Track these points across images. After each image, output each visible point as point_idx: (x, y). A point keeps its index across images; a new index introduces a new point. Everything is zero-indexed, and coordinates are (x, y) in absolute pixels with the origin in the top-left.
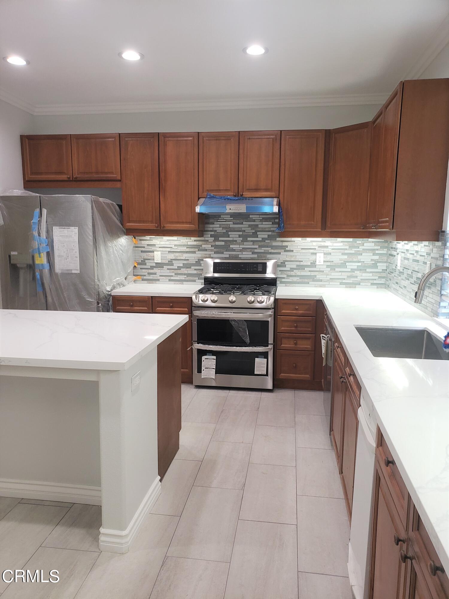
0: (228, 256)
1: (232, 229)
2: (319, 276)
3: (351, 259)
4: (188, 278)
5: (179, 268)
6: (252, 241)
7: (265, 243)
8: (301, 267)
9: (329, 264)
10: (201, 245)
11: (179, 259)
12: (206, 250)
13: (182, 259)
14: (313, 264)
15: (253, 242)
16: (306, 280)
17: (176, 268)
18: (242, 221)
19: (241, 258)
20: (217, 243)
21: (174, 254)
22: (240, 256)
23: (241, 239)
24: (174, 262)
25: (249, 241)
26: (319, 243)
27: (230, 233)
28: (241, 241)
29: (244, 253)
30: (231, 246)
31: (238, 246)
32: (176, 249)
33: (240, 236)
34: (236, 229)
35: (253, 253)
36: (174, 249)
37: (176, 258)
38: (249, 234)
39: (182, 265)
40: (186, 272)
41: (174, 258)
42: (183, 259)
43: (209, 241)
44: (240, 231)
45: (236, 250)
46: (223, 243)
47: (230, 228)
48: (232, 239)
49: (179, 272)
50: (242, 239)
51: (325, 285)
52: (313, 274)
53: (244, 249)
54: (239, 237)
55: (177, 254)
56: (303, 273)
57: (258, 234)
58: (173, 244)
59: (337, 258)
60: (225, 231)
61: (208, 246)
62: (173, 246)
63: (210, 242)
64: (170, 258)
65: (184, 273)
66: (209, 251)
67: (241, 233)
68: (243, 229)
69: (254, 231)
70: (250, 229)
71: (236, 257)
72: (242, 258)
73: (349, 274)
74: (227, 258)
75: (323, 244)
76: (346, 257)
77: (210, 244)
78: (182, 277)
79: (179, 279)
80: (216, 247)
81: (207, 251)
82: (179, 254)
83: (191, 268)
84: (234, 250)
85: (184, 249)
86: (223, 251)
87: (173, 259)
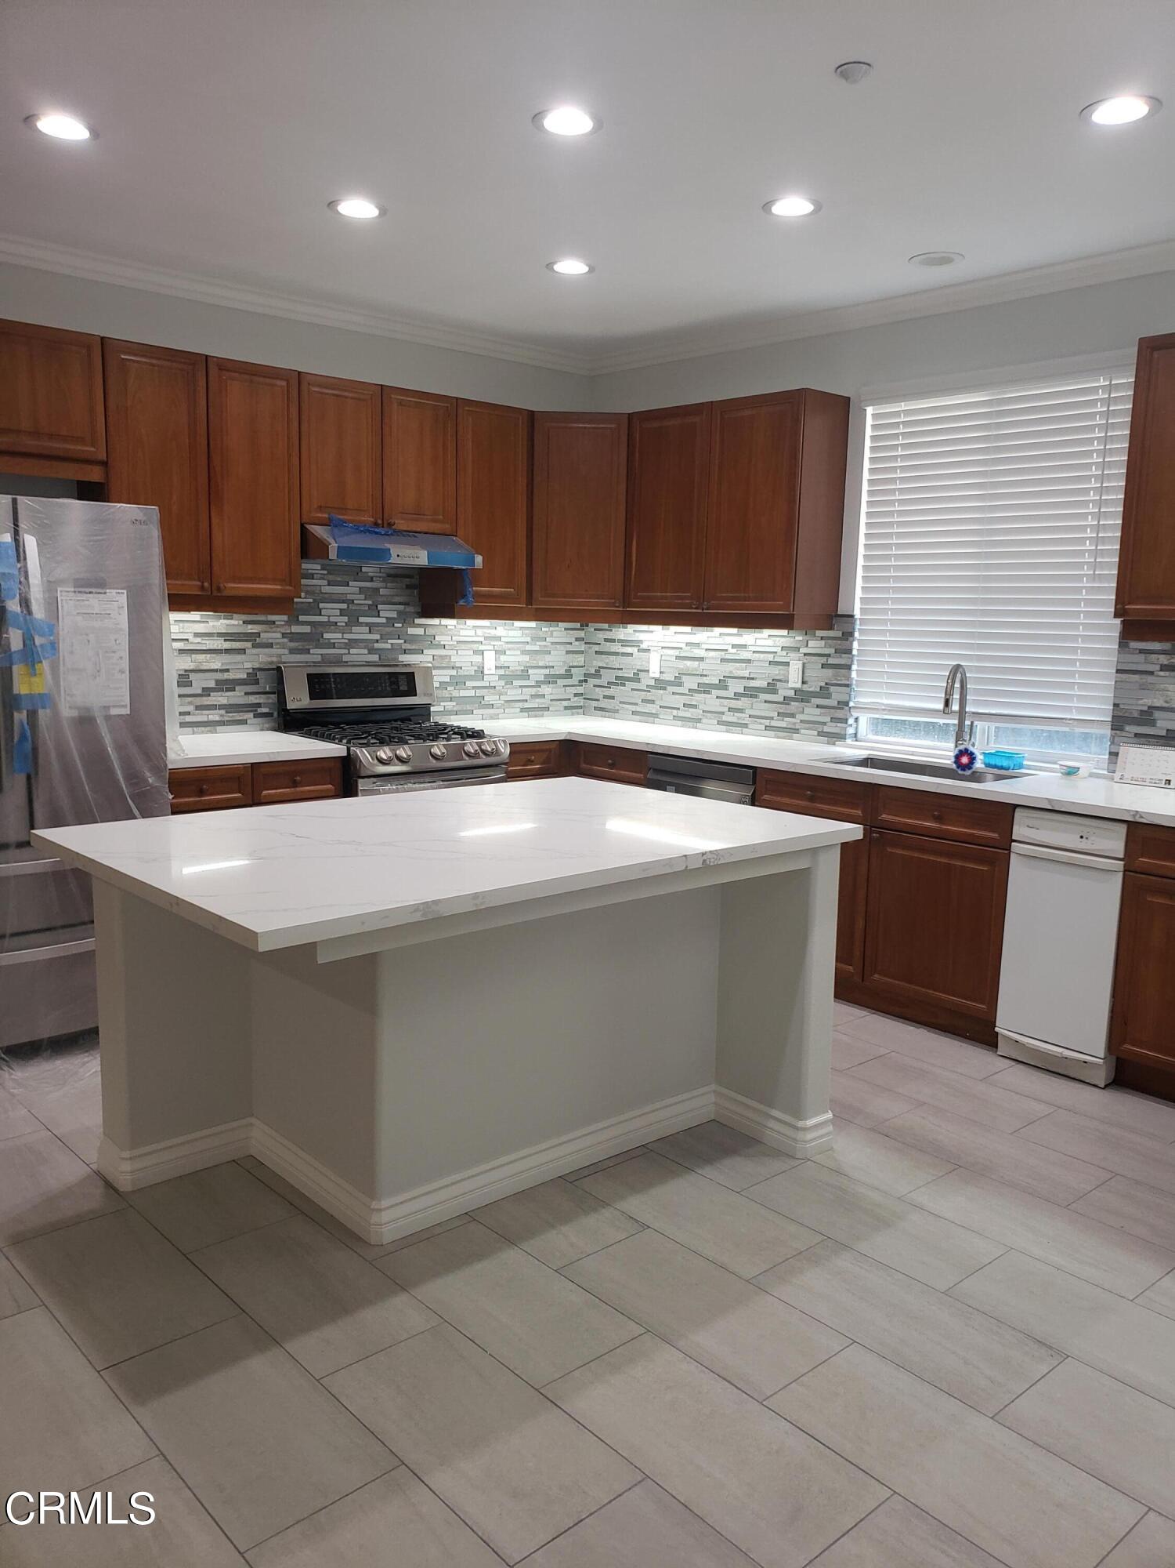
0: (319, 658)
1: (326, 596)
2: (490, 699)
3: (535, 662)
4: (229, 716)
5: (207, 691)
6: (367, 624)
7: (392, 629)
8: (458, 682)
9: (502, 672)
10: (259, 633)
11: (205, 668)
12: (270, 646)
13: (212, 668)
14: (480, 673)
15: (370, 626)
16: (469, 707)
17: (199, 691)
18: (346, 578)
19: (347, 662)
20: (295, 629)
21: (193, 656)
22: (345, 658)
23: (346, 619)
24: (192, 676)
25: (361, 624)
26: (485, 630)
27: (321, 605)
28: (344, 624)
29: (352, 651)
30: (326, 636)
31: (339, 636)
32: (199, 643)
33: (342, 613)
34: (334, 597)
35: (371, 651)
36: (191, 643)
37: (198, 666)
38: (363, 608)
39: (212, 684)
40: (224, 701)
41: (192, 666)
42: (216, 667)
43: (277, 623)
44: (343, 602)
45: (336, 645)
46: (307, 629)
47: (322, 593)
48: (325, 619)
49: (206, 701)
50: (346, 621)
51: (498, 714)
52: (479, 693)
53: (352, 644)
54: (341, 615)
55: (201, 657)
56: (463, 693)
57: (379, 608)
58: (190, 631)
59: (514, 659)
60: (311, 600)
61: (275, 636)
62: (190, 637)
63: (278, 626)
64: (183, 667)
65: (220, 703)
66: (278, 646)
67: (344, 606)
68: (349, 597)
69: (370, 602)
70: (363, 597)
71: (339, 662)
72: (349, 663)
73: (533, 691)
74: (319, 662)
75: (493, 632)
76: (527, 658)
77: (279, 629)
78: (214, 716)
79: (206, 720)
80: (292, 637)
81: (272, 647)
82: (204, 655)
83: (234, 691)
84: (333, 646)
85: (219, 644)
86: (307, 647)
87: (191, 668)
